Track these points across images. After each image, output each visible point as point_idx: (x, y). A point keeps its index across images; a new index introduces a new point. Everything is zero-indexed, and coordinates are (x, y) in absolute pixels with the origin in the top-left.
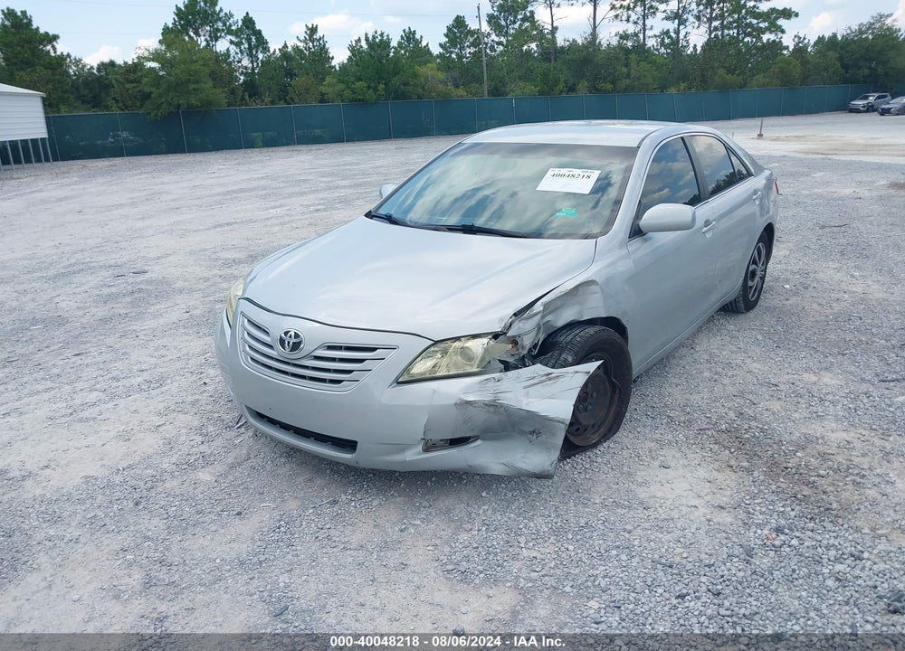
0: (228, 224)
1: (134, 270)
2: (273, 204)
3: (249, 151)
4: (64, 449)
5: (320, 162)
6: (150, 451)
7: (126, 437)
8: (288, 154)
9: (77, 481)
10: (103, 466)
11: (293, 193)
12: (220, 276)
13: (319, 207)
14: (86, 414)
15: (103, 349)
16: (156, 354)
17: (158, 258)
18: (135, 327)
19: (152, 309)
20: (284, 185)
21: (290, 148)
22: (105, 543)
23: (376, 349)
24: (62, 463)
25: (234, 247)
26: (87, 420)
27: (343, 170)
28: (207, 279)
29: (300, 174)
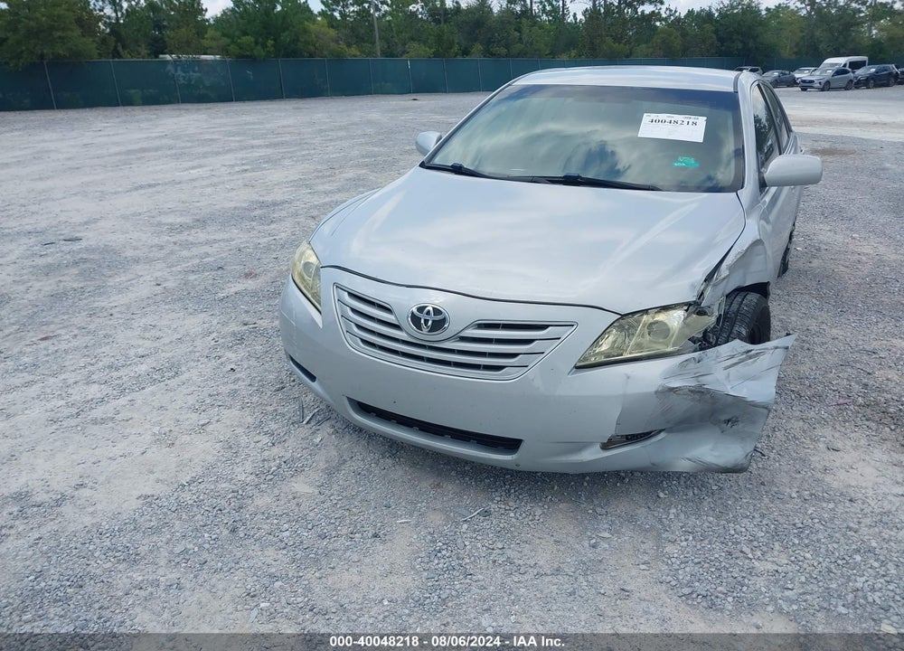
0: (150, 186)
1: (62, 237)
2: (190, 164)
3: (129, 108)
4: (93, 460)
5: (218, 121)
6: (210, 459)
7: (166, 440)
8: (177, 113)
9: (135, 504)
10: (158, 481)
11: (206, 153)
12: (175, 243)
13: (245, 167)
14: (98, 413)
15: (76, 332)
16: (147, 335)
17: (86, 223)
18: (103, 304)
19: (111, 282)
20: (189, 144)
21: (176, 106)
22: (221, 587)
23: (547, 326)
24: (101, 479)
25: (171, 211)
26: (103, 421)
27: (250, 129)
28: (161, 248)
29: (201, 133)
